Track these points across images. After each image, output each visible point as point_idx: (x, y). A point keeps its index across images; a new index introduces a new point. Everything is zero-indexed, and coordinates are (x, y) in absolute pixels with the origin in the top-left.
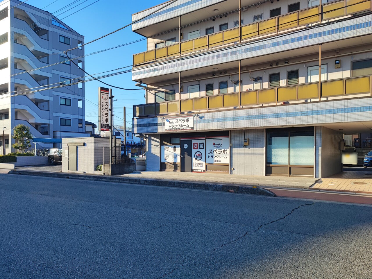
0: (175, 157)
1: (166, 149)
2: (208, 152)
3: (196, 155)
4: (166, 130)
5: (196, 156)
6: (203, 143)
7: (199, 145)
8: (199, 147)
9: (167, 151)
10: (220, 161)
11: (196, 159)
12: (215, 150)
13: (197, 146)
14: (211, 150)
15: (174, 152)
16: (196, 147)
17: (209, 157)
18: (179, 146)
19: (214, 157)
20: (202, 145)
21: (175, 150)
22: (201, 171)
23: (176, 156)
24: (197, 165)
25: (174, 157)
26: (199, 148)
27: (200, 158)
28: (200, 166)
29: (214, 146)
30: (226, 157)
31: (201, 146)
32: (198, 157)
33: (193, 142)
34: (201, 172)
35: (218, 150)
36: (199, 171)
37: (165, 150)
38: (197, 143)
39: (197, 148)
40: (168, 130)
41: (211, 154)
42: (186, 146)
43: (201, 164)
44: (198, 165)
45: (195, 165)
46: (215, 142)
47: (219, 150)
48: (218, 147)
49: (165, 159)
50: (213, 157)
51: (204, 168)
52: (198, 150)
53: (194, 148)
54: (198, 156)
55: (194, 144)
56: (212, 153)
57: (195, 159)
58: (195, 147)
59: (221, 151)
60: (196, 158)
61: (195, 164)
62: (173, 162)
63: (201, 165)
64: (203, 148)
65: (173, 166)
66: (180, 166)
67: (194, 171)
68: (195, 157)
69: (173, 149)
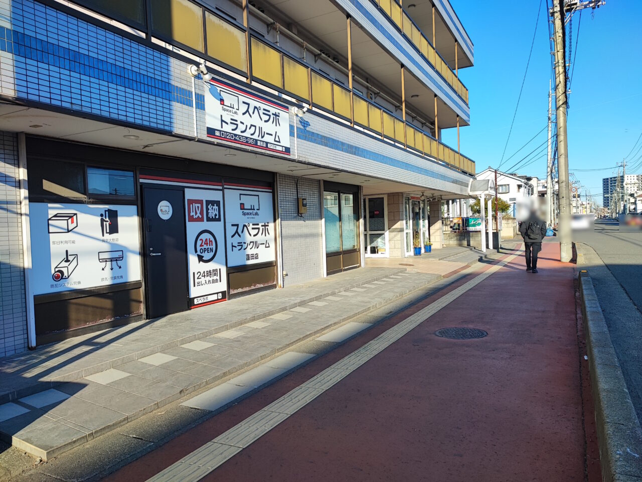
0: (117, 258)
1: (63, 224)
2: (231, 230)
3: (199, 242)
4: (211, 131)
5: (199, 248)
6: (218, 203)
7: (207, 209)
8: (207, 213)
9: (69, 231)
10: (256, 256)
11: (201, 259)
12: (247, 225)
13: (202, 213)
14: (237, 225)
15: (107, 236)
16: (198, 214)
17: (233, 246)
18: (134, 208)
19: (245, 246)
20: (215, 207)
21: (114, 229)
22: (214, 297)
23: (116, 255)
24: (203, 280)
25: (112, 260)
26: (209, 219)
27: (211, 254)
28: (214, 281)
29: (244, 214)
30: (267, 245)
31: (213, 211)
32: (205, 250)
33: (190, 194)
34: (218, 300)
35: (251, 226)
36: (211, 298)
37: (52, 229)
38: (201, 202)
39: (201, 220)
40: (217, 133)
41: (236, 239)
42: (165, 210)
43: (215, 272)
44: (208, 279)
45: (197, 281)
46: (244, 199)
47: (253, 225)
48: (252, 216)
49: (60, 276)
50: (243, 248)
51: (223, 286)
52: (205, 225)
53: (192, 219)
54: (205, 246)
55: (191, 202)
56: (240, 236)
57: (196, 259)
58: (196, 213)
59: (259, 229)
60: (198, 255)
61: (196, 276)
62: (108, 282)
63: (215, 278)
64: (219, 220)
65: (107, 303)
66: (142, 299)
67: (196, 302)
68: (196, 251)
69: (102, 221)
